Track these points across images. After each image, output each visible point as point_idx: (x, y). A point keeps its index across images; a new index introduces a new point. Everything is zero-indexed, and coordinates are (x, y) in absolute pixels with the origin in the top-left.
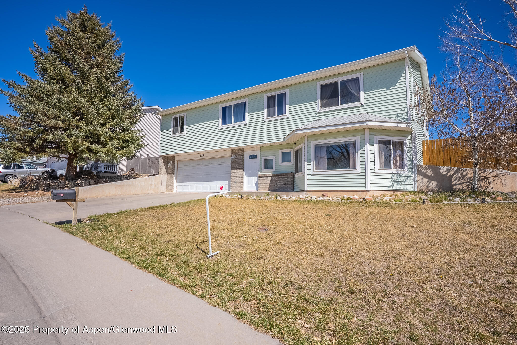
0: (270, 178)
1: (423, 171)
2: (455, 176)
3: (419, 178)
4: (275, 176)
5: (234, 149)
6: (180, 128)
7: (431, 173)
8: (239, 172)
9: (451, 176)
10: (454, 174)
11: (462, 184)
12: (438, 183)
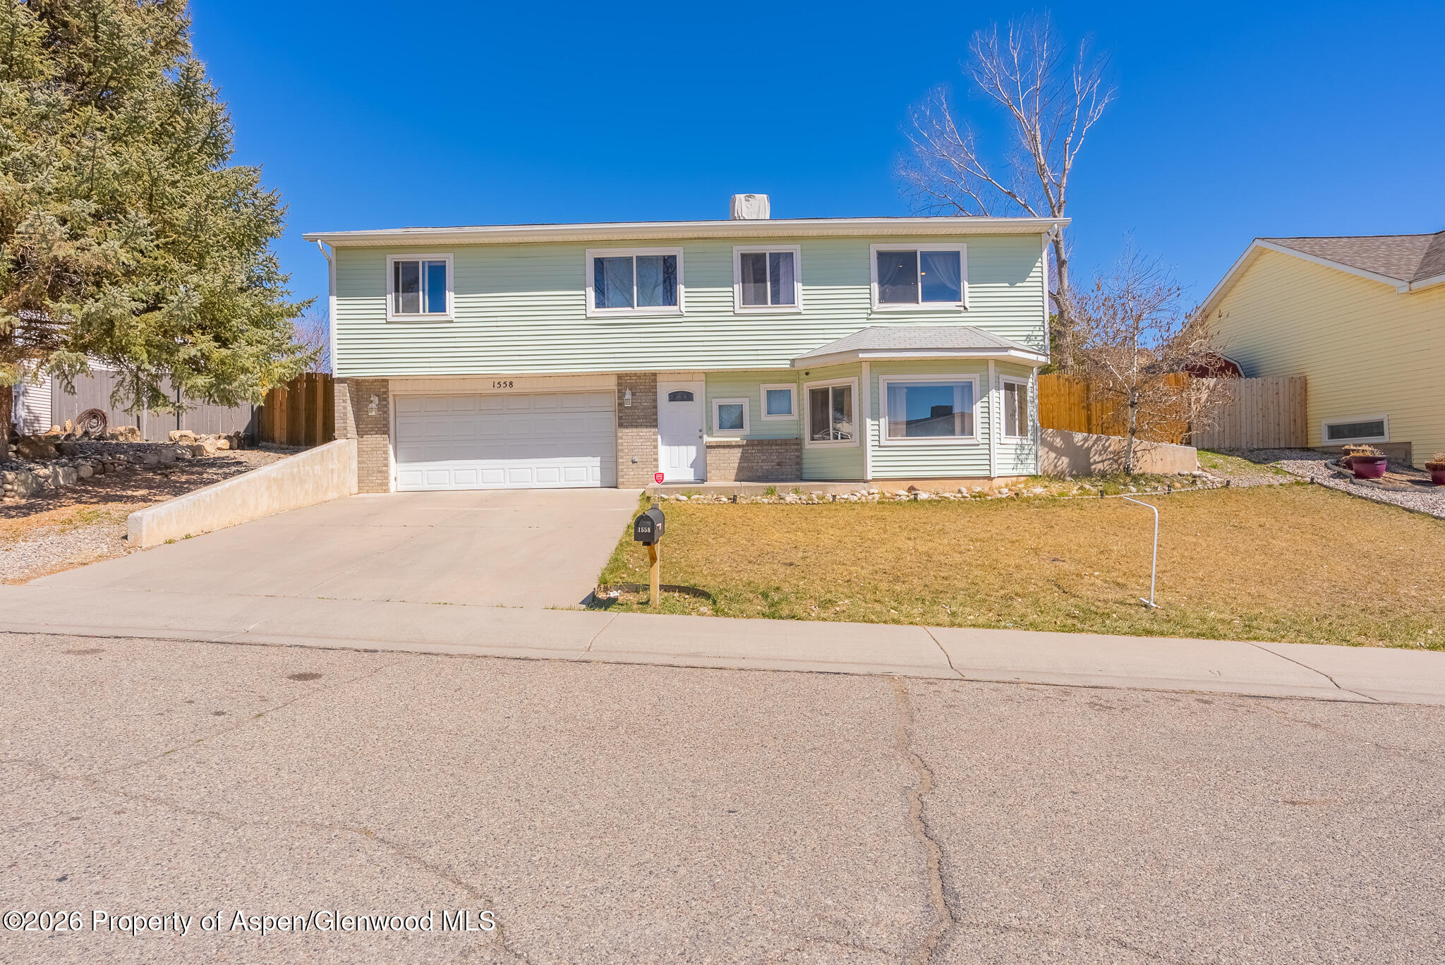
0: (740, 450)
1: (1049, 439)
2: (1093, 448)
3: (1042, 452)
4: (753, 445)
5: (626, 375)
6: (427, 297)
7: (1061, 442)
8: (644, 434)
9: (1089, 449)
10: (1093, 445)
11: (1103, 461)
12: (1070, 460)
